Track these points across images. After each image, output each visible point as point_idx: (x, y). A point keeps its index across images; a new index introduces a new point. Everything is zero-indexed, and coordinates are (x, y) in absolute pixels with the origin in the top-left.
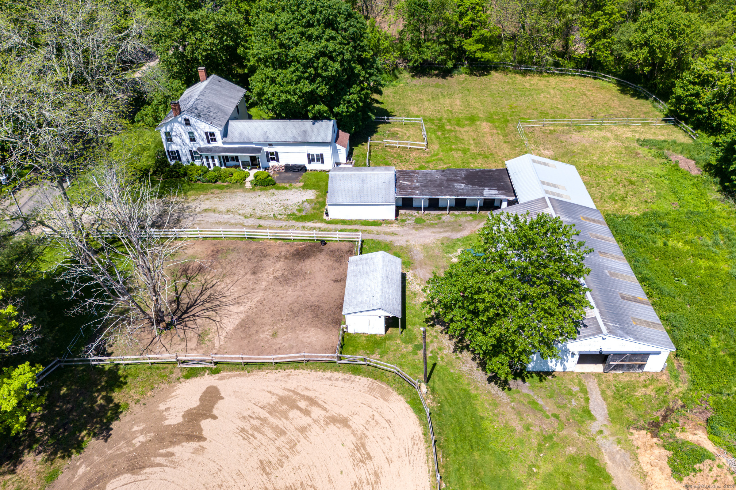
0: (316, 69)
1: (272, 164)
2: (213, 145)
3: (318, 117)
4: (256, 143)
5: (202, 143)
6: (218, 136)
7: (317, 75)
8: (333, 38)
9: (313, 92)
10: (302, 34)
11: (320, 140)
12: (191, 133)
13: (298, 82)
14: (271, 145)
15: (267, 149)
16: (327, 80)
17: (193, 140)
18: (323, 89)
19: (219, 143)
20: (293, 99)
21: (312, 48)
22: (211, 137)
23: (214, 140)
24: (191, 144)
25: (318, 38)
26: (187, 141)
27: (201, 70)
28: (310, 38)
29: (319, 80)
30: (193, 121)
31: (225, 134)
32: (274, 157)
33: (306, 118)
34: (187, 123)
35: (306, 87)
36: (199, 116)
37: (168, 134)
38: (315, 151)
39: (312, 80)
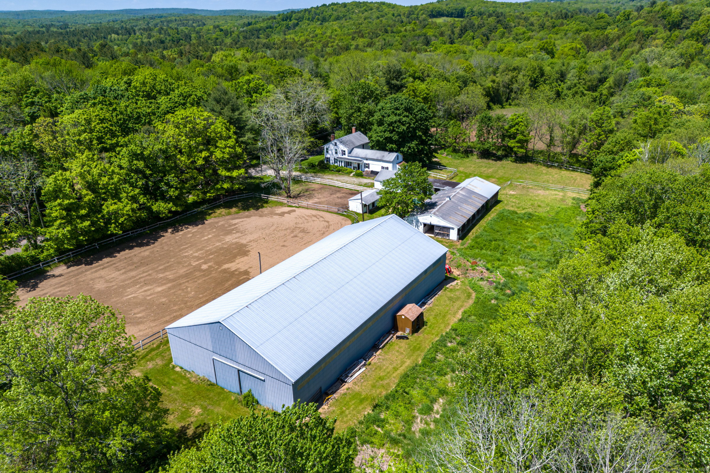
0: (394, 127)
1: (366, 169)
2: (344, 156)
3: (391, 151)
4: (361, 158)
5: (340, 155)
6: (347, 153)
7: (394, 131)
8: (407, 116)
9: (390, 138)
10: (393, 112)
11: (388, 160)
12: (336, 150)
13: (385, 132)
14: (367, 159)
15: (365, 162)
16: (399, 133)
17: (336, 153)
18: (395, 137)
19: (346, 156)
20: (381, 140)
21: (394, 118)
22: (343, 153)
23: (345, 154)
24: (335, 155)
25: (399, 115)
26: (334, 153)
27: (354, 128)
28: (396, 115)
29: (394, 133)
30: (338, 143)
31: (350, 153)
32: (367, 166)
33: (386, 150)
34: (336, 145)
35: (387, 134)
36: (341, 142)
37: (327, 149)
38: (385, 165)
39: (391, 132)
